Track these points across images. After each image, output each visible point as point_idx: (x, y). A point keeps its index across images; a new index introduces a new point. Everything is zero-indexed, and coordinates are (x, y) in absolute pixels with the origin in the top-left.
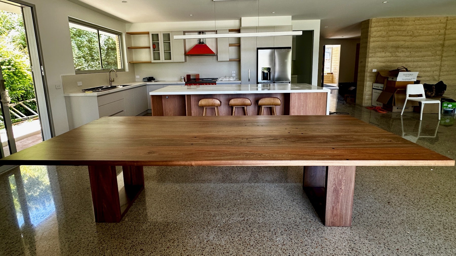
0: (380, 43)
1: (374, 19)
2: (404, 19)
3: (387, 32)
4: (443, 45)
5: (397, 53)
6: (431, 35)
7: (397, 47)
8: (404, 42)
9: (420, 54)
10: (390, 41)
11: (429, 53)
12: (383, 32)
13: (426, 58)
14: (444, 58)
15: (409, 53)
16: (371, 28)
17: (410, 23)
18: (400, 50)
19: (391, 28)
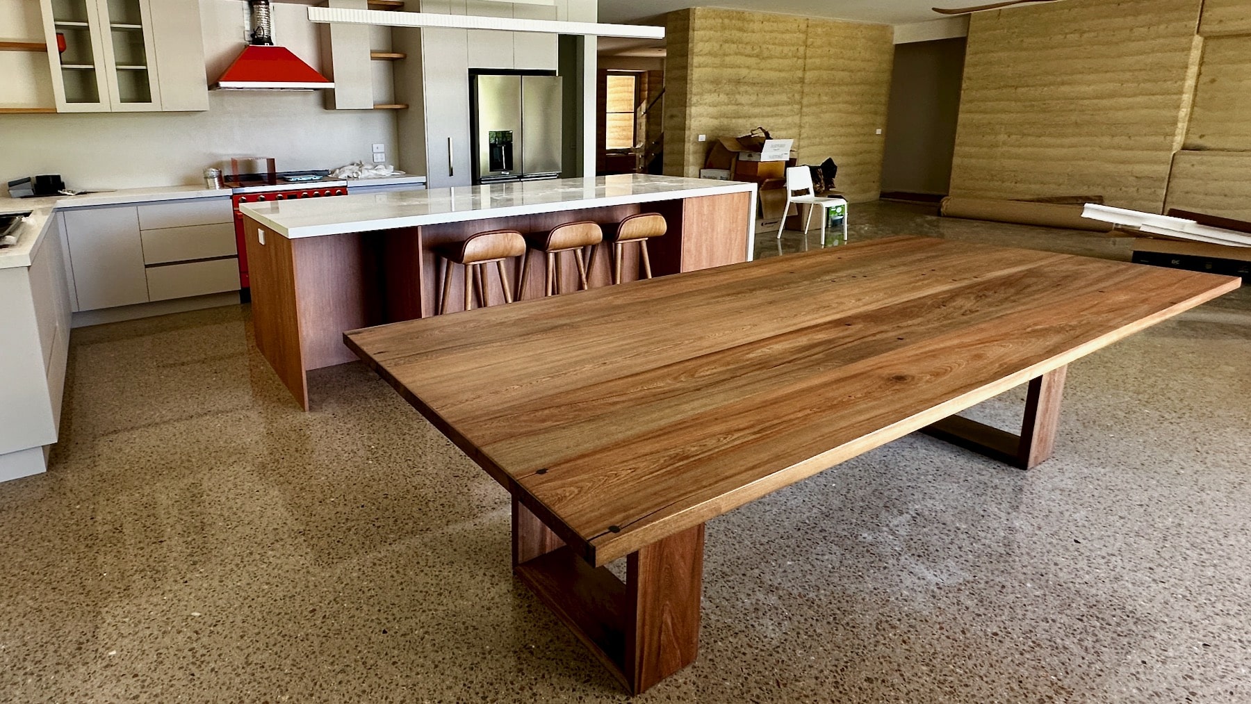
0: (709, 70)
1: (699, 11)
2: (747, 15)
3: (721, 45)
4: (802, 80)
5: (738, 96)
6: (785, 57)
7: (738, 82)
8: (748, 71)
9: (771, 99)
10: (726, 67)
11: (784, 98)
12: (715, 44)
13: (780, 108)
14: (805, 109)
15: (756, 97)
16: (694, 30)
17: (757, 26)
18: (742, 89)
19: (727, 34)
